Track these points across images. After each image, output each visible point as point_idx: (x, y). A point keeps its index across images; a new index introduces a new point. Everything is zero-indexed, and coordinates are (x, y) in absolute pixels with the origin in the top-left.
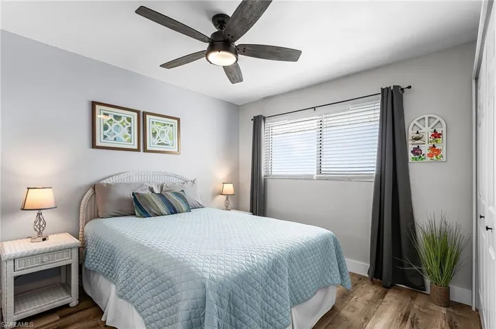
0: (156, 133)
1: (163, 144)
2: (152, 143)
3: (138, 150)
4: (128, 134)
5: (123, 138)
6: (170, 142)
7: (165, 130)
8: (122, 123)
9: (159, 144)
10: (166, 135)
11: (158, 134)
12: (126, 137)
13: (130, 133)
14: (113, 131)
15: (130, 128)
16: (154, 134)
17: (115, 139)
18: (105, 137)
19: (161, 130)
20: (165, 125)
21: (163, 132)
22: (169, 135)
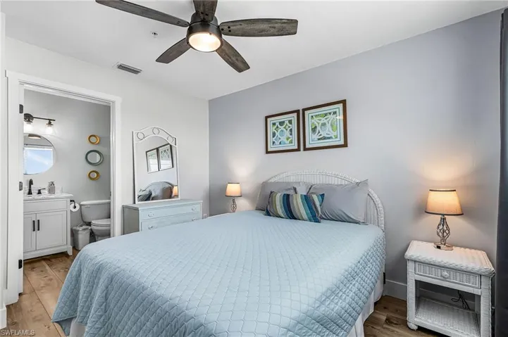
0: (316, 127)
1: (324, 138)
2: (312, 140)
3: (298, 150)
4: (290, 136)
5: (285, 140)
6: (333, 134)
7: (326, 121)
8: (285, 128)
9: (319, 139)
10: (328, 126)
11: (318, 128)
12: (288, 139)
13: (291, 134)
14: (279, 136)
15: (291, 130)
16: (314, 130)
17: (280, 143)
18: (274, 143)
19: (322, 122)
20: (326, 115)
21: (324, 124)
22: (332, 125)
